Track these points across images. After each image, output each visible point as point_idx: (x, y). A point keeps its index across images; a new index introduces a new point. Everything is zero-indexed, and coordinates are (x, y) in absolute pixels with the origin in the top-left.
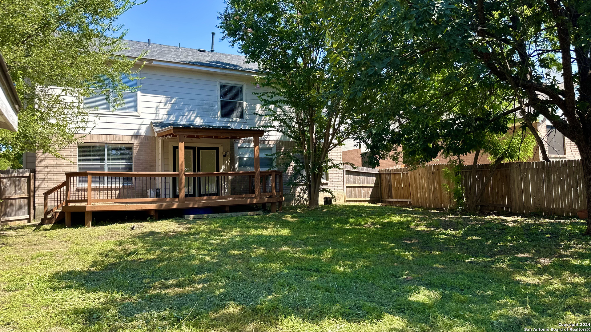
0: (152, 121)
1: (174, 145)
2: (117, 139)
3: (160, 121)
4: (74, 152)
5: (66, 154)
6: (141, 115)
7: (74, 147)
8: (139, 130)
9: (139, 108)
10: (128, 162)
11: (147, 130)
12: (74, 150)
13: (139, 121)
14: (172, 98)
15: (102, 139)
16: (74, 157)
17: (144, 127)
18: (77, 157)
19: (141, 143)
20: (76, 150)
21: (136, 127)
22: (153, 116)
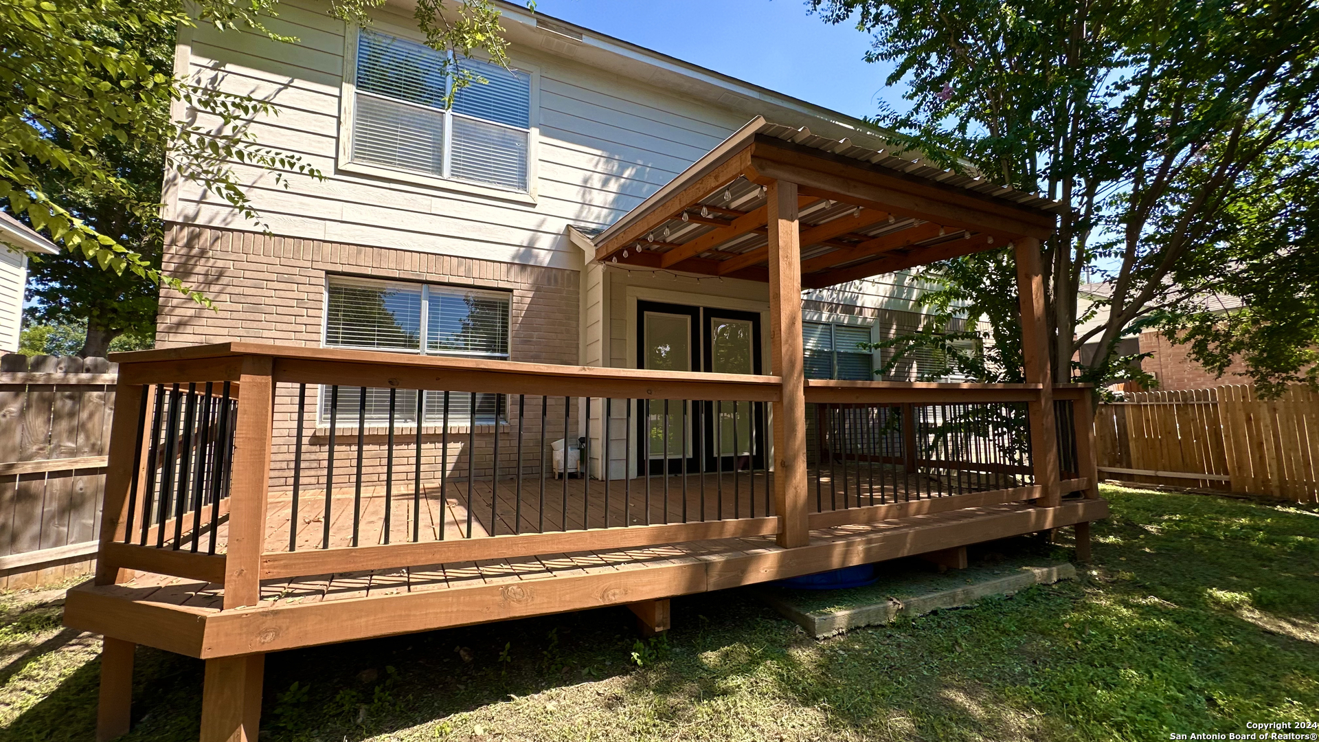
0: (571, 223)
1: (642, 298)
2: (462, 271)
3: (594, 226)
4: (311, 304)
5: (280, 310)
6: (539, 201)
7: (312, 289)
8: (530, 247)
9: (533, 181)
10: (494, 351)
11: (554, 250)
12: (311, 296)
13: (530, 220)
14: (623, 166)
15: (410, 267)
16: (312, 321)
17: (545, 242)
18: (324, 322)
19: (537, 288)
20: (318, 297)
21: (522, 238)
22: (571, 211)
